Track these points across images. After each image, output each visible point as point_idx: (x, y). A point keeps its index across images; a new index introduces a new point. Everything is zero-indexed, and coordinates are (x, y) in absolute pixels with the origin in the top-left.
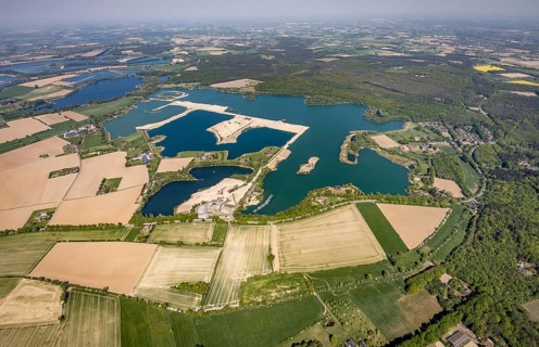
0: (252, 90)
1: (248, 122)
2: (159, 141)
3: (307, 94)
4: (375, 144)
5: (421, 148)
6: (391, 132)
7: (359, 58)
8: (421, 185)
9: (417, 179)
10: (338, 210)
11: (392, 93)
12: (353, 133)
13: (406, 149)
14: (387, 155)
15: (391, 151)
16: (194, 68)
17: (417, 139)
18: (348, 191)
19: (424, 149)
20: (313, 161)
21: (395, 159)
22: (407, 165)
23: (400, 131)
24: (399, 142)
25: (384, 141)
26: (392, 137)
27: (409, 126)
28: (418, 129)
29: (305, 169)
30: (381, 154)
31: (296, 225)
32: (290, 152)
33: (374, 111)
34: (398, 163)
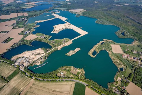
0: (80, 14)
1: (69, 26)
2: (36, 27)
3: (99, 18)
4: (111, 49)
5: (134, 58)
6: (123, 44)
7: (131, 6)
8: (119, 84)
9: (120, 79)
10: (65, 83)
11: (137, 24)
12: (105, 40)
13: (125, 56)
14: (112, 57)
15: (116, 56)
16: (70, 4)
17: (135, 52)
18: (79, 73)
19: (135, 60)
20: (77, 50)
21: (115, 60)
22: (119, 67)
23: (128, 45)
24: (124, 51)
25: (116, 49)
26: (122, 47)
27: (136, 43)
28: (139, 46)
29: (71, 53)
30: (110, 56)
31: (41, 84)
32: (72, 42)
33: (122, 31)
34: (116, 64)
